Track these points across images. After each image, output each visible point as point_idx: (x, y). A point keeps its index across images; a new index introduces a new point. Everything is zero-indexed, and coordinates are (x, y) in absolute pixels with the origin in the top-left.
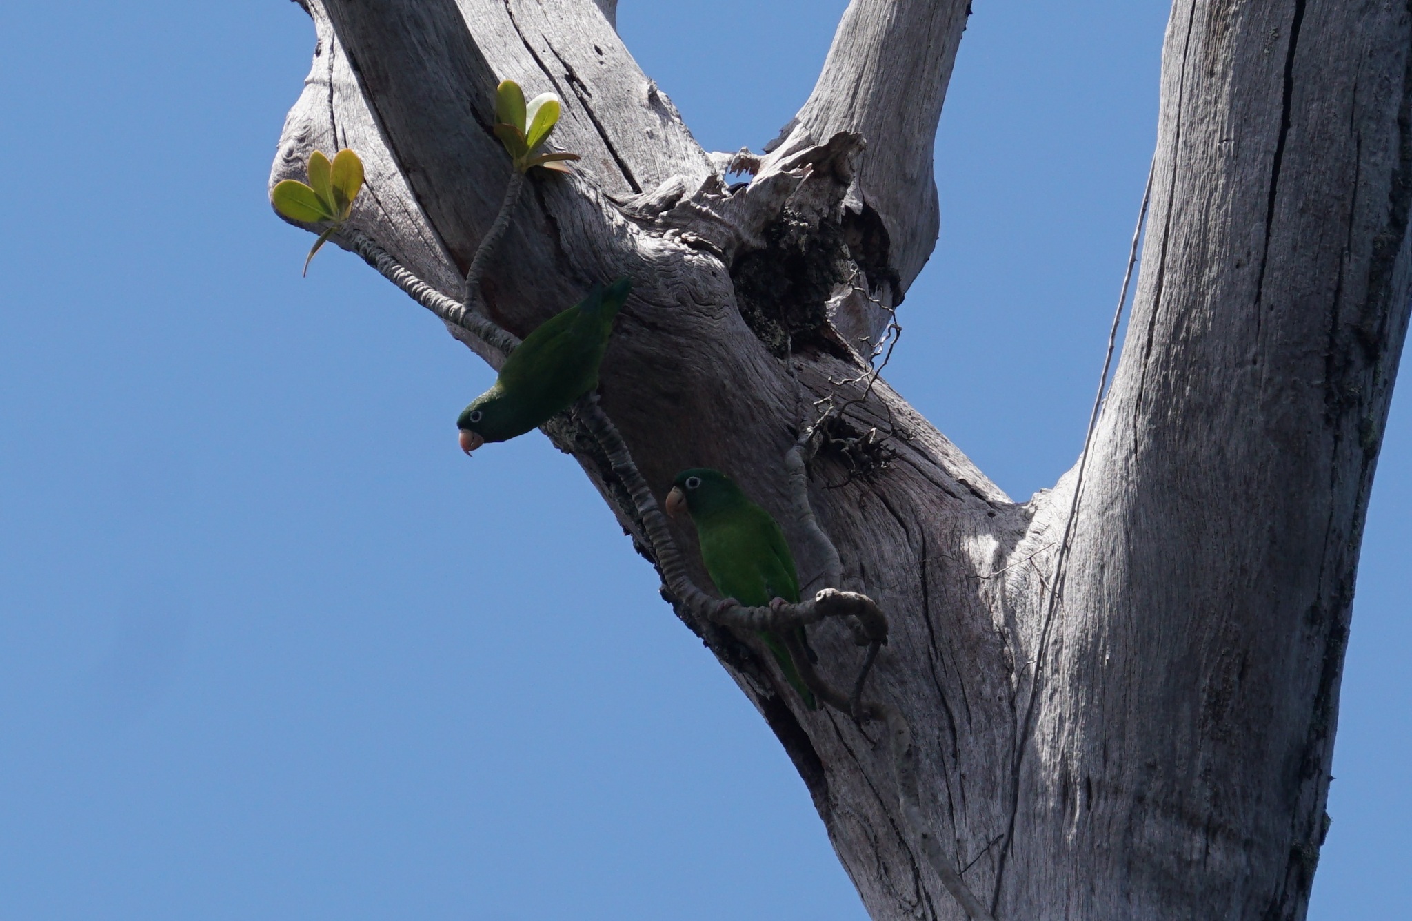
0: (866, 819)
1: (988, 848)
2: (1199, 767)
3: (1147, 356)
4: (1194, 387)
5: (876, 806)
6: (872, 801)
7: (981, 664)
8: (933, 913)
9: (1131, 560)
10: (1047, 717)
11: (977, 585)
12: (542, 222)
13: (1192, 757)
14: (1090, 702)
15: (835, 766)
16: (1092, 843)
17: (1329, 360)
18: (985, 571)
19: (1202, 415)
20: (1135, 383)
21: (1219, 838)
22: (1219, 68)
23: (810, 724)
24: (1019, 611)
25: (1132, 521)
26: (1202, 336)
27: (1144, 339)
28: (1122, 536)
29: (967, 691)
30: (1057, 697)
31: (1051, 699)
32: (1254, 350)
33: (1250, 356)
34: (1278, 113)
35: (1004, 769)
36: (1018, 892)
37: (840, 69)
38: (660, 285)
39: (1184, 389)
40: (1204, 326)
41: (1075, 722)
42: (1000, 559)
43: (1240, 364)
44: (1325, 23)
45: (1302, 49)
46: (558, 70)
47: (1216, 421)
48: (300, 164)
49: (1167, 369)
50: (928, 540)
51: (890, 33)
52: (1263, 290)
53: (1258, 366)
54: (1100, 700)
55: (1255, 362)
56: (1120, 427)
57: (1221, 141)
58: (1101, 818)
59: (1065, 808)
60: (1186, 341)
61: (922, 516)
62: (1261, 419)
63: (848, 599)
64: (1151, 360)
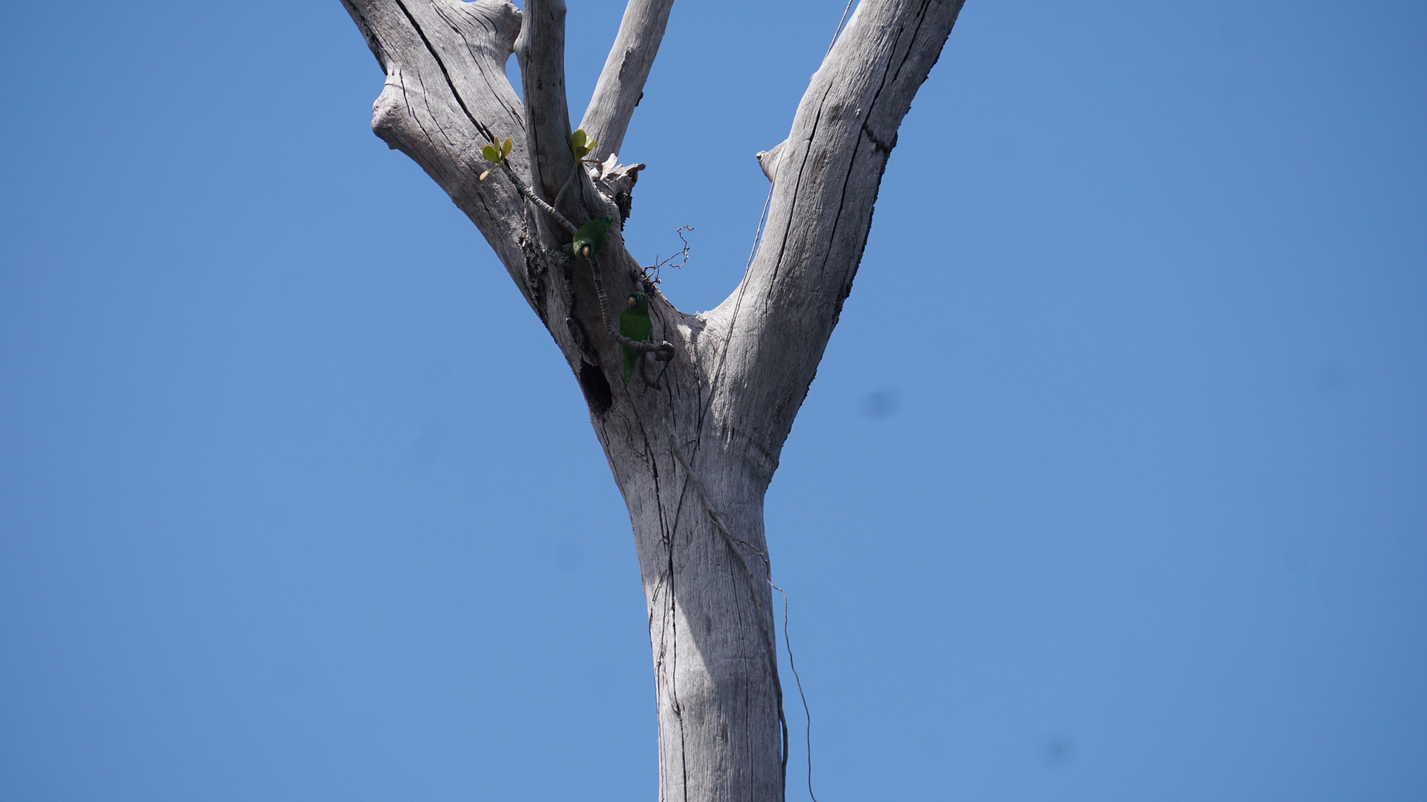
0: (628, 419)
1: (687, 444)
2: (769, 432)
3: (774, 279)
4: (793, 295)
5: (634, 416)
6: (632, 413)
7: (686, 374)
8: (653, 460)
9: (760, 352)
10: (717, 402)
11: (685, 344)
12: (579, 183)
13: (768, 428)
14: (737, 400)
15: (619, 397)
16: (733, 452)
17: (839, 295)
18: (688, 339)
19: (795, 306)
20: (768, 287)
21: (768, 458)
22: (818, 181)
23: (612, 380)
24: (703, 358)
25: (762, 338)
26: (799, 277)
27: (773, 272)
28: (757, 342)
29: (679, 383)
30: (722, 395)
31: (720, 395)
32: (818, 287)
33: (817, 289)
34: (839, 203)
35: (695, 416)
36: (701, 464)
37: (590, 127)
38: (608, 213)
39: (789, 295)
40: (801, 272)
41: (730, 406)
42: (694, 338)
43: (813, 291)
44: (859, 174)
45: (850, 182)
46: (510, 110)
47: (800, 309)
48: (394, 117)
49: (783, 286)
50: (666, 323)
51: (613, 119)
52: (825, 266)
53: (819, 293)
54: (741, 400)
55: (818, 291)
56: (759, 302)
57: (816, 208)
58: (737, 443)
59: (723, 437)
60: (792, 277)
61: (663, 313)
62: (816, 312)
63: (670, 346)
64: (776, 281)
